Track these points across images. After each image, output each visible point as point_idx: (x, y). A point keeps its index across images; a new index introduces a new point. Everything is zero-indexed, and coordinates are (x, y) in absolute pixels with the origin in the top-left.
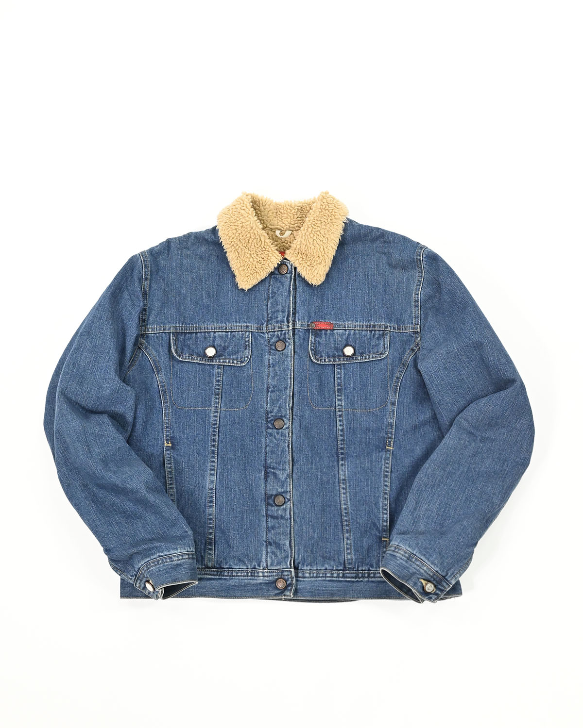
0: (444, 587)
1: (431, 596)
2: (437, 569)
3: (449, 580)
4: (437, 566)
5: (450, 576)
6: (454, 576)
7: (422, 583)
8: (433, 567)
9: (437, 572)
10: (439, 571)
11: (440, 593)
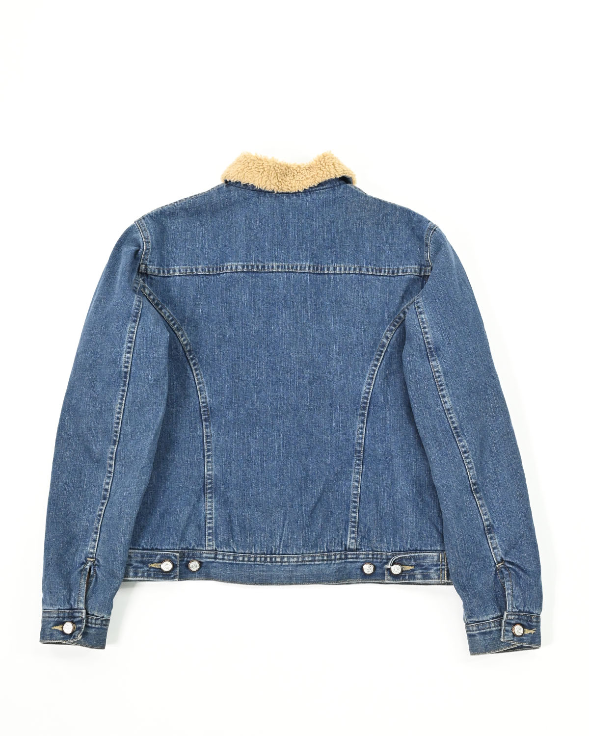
0: (79, 617)
1: (74, 634)
2: (57, 607)
3: (76, 607)
4: (55, 605)
5: (74, 604)
6: (78, 601)
7: (57, 630)
8: (52, 608)
9: (59, 609)
10: (61, 608)
11: (80, 626)
